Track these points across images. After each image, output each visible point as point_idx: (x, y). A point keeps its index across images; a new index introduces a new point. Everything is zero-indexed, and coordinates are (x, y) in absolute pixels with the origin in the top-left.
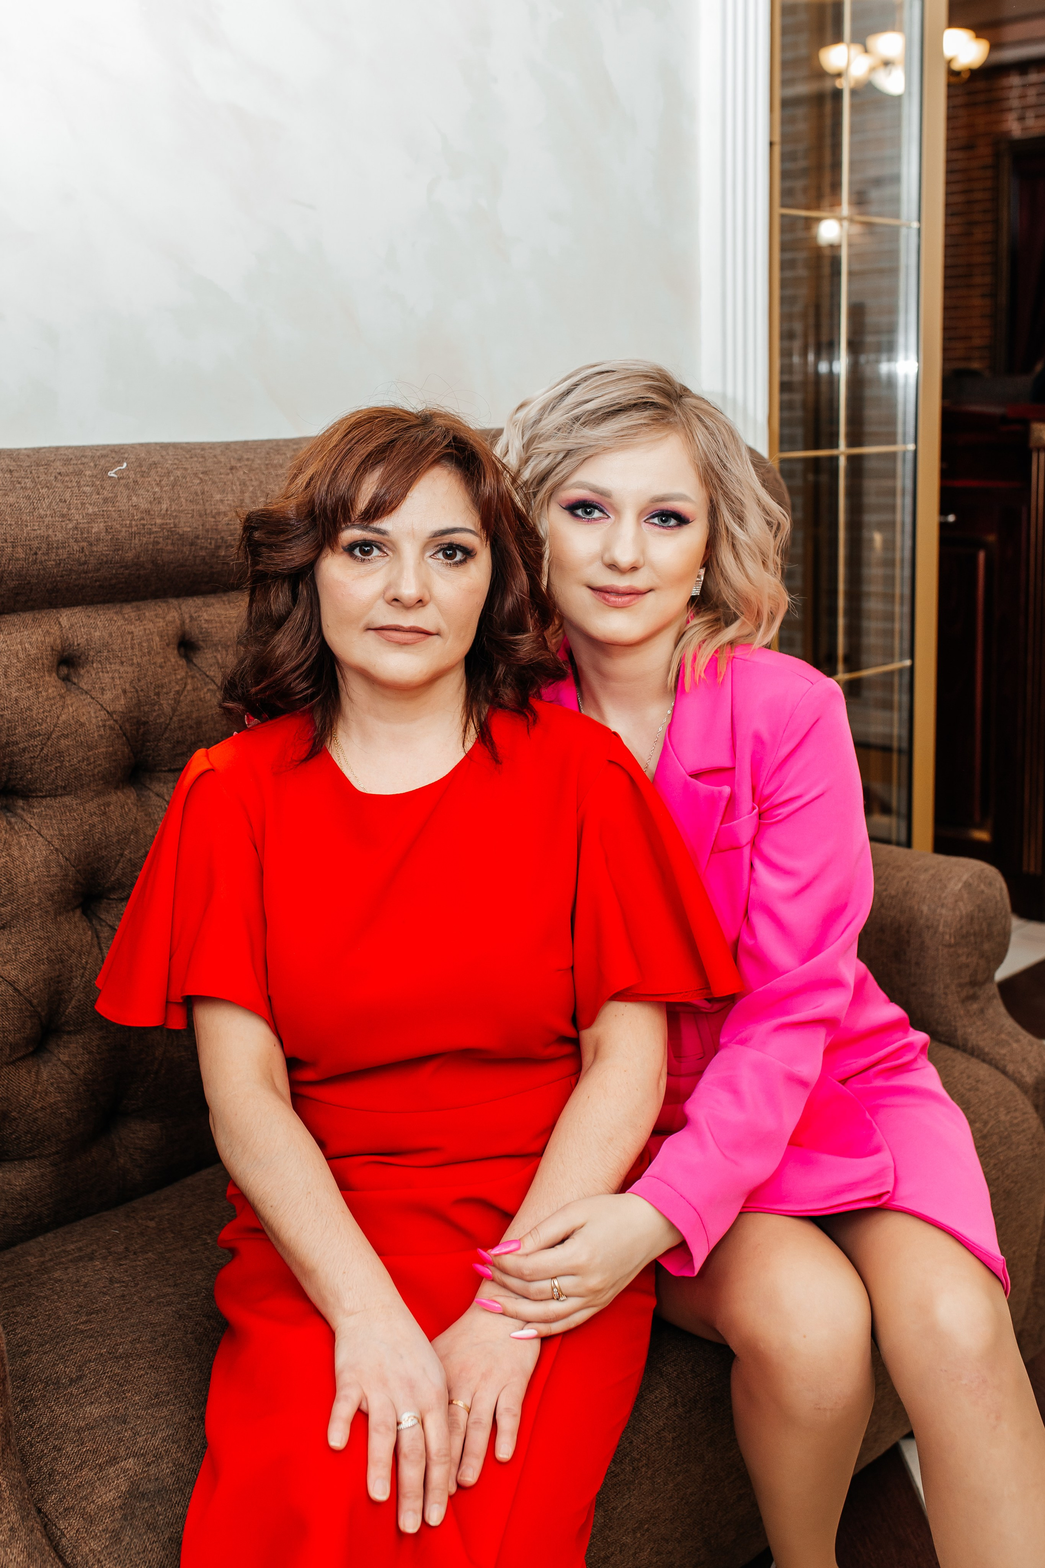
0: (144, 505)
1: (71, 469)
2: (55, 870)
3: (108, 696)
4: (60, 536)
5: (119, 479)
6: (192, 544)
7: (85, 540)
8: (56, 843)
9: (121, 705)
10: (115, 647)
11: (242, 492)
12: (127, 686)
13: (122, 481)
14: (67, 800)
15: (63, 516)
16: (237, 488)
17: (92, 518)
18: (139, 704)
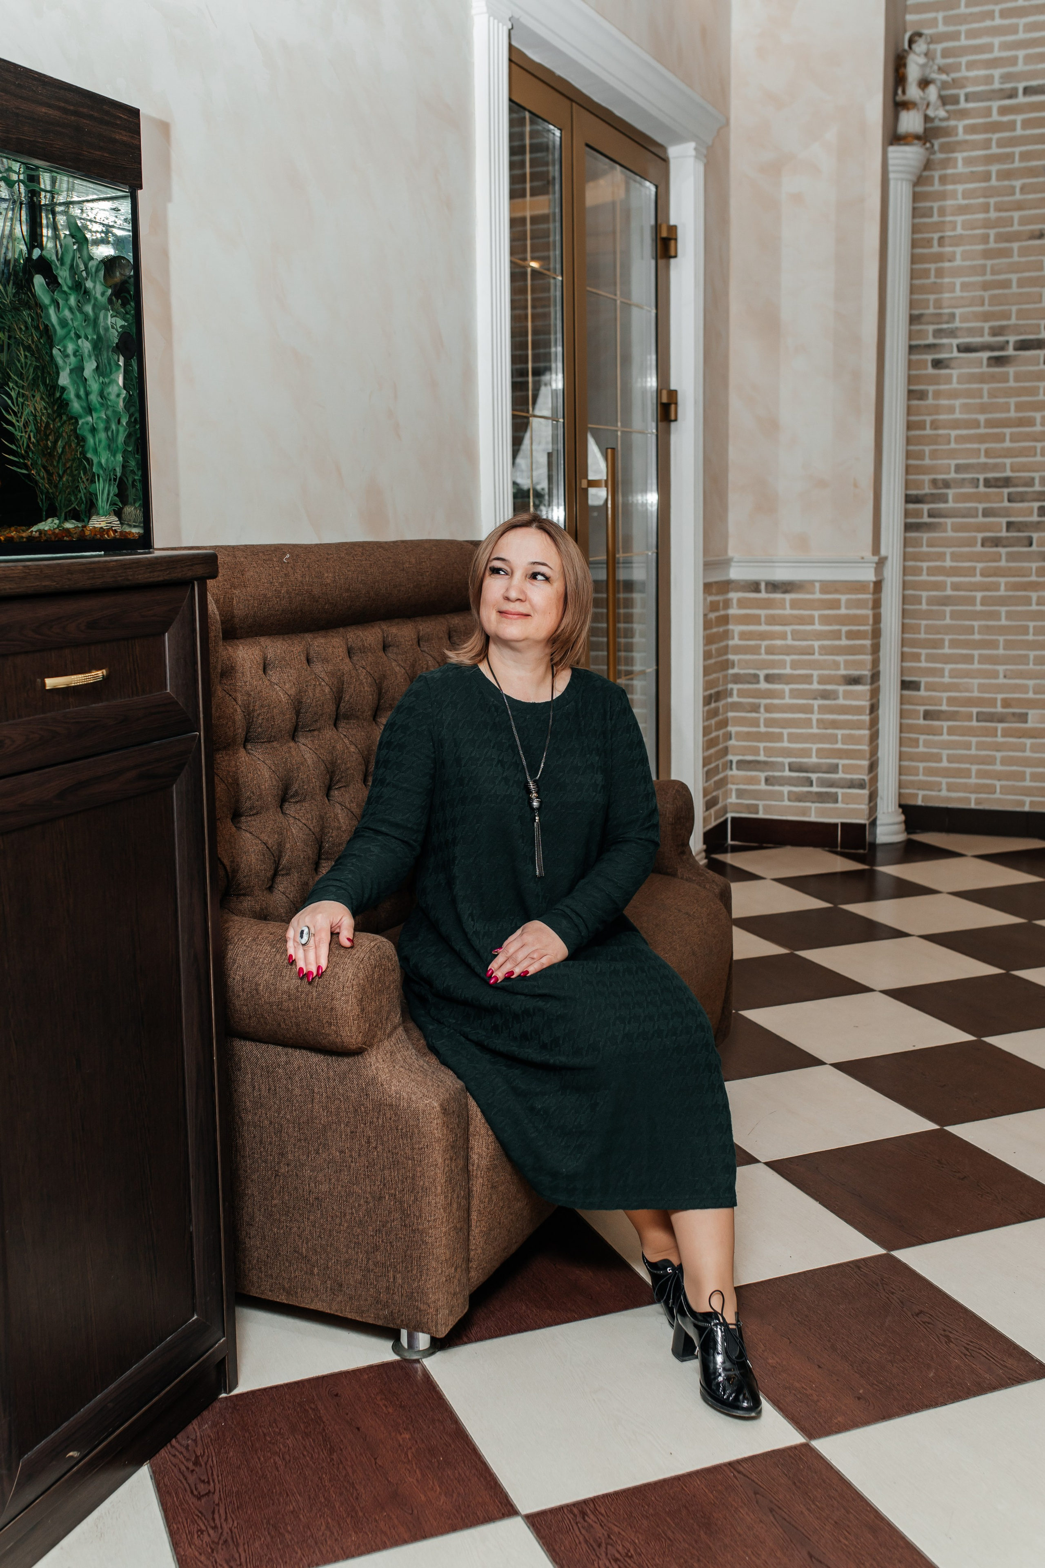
0: (300, 579)
1: (267, 557)
2: (275, 783)
3: (287, 686)
4: (269, 595)
5: (288, 563)
6: (317, 601)
7: (279, 596)
8: (273, 768)
9: (292, 692)
10: (287, 659)
11: (335, 572)
12: (295, 681)
13: (289, 565)
14: (275, 744)
15: (271, 583)
16: (332, 570)
17: (281, 584)
18: (300, 692)
